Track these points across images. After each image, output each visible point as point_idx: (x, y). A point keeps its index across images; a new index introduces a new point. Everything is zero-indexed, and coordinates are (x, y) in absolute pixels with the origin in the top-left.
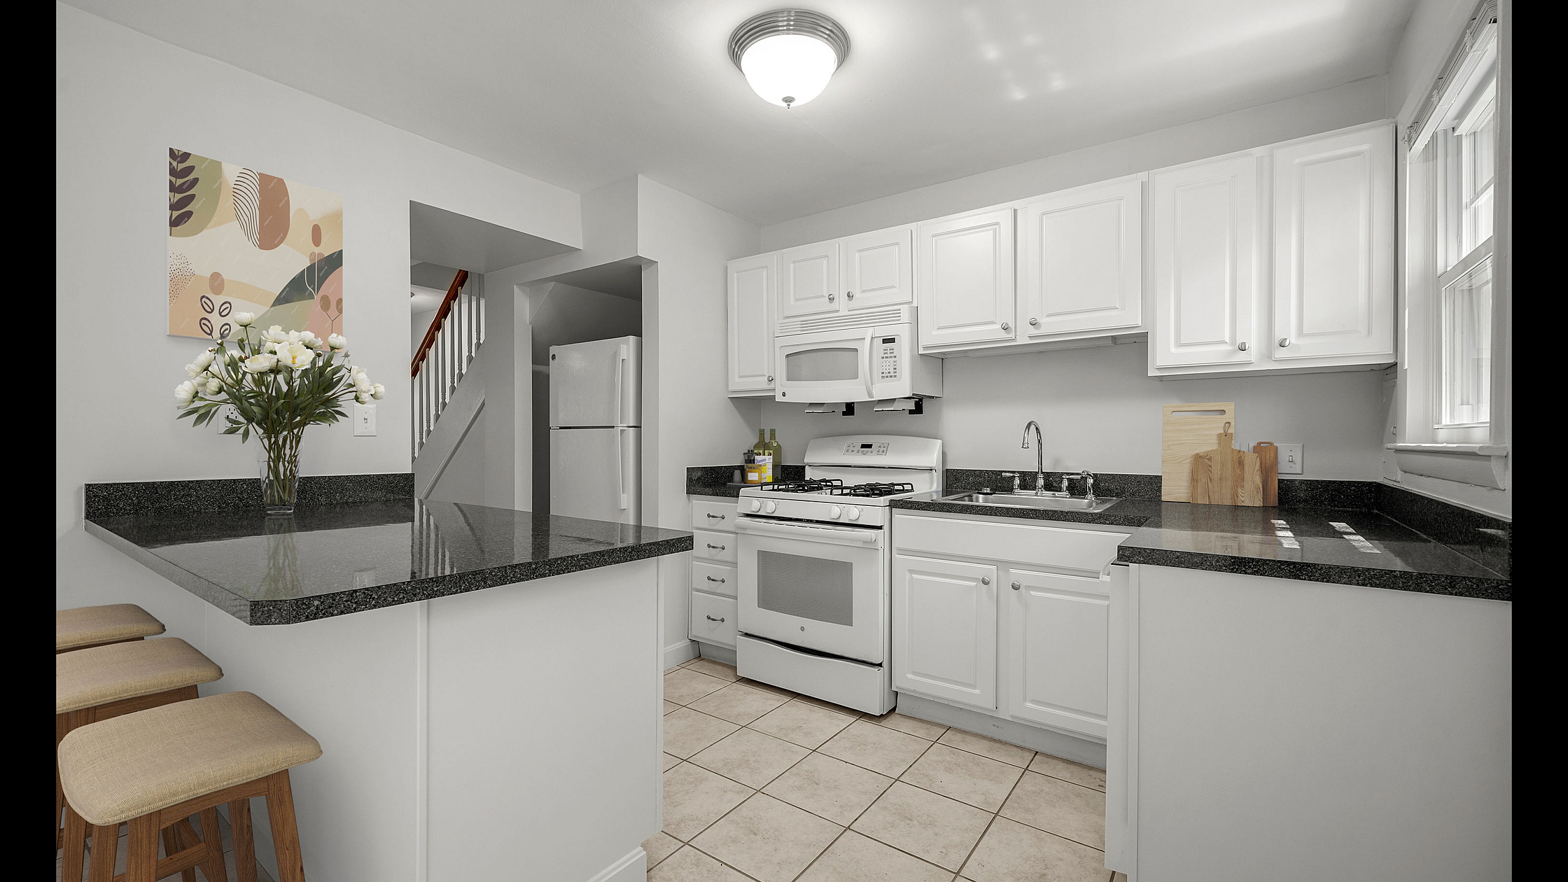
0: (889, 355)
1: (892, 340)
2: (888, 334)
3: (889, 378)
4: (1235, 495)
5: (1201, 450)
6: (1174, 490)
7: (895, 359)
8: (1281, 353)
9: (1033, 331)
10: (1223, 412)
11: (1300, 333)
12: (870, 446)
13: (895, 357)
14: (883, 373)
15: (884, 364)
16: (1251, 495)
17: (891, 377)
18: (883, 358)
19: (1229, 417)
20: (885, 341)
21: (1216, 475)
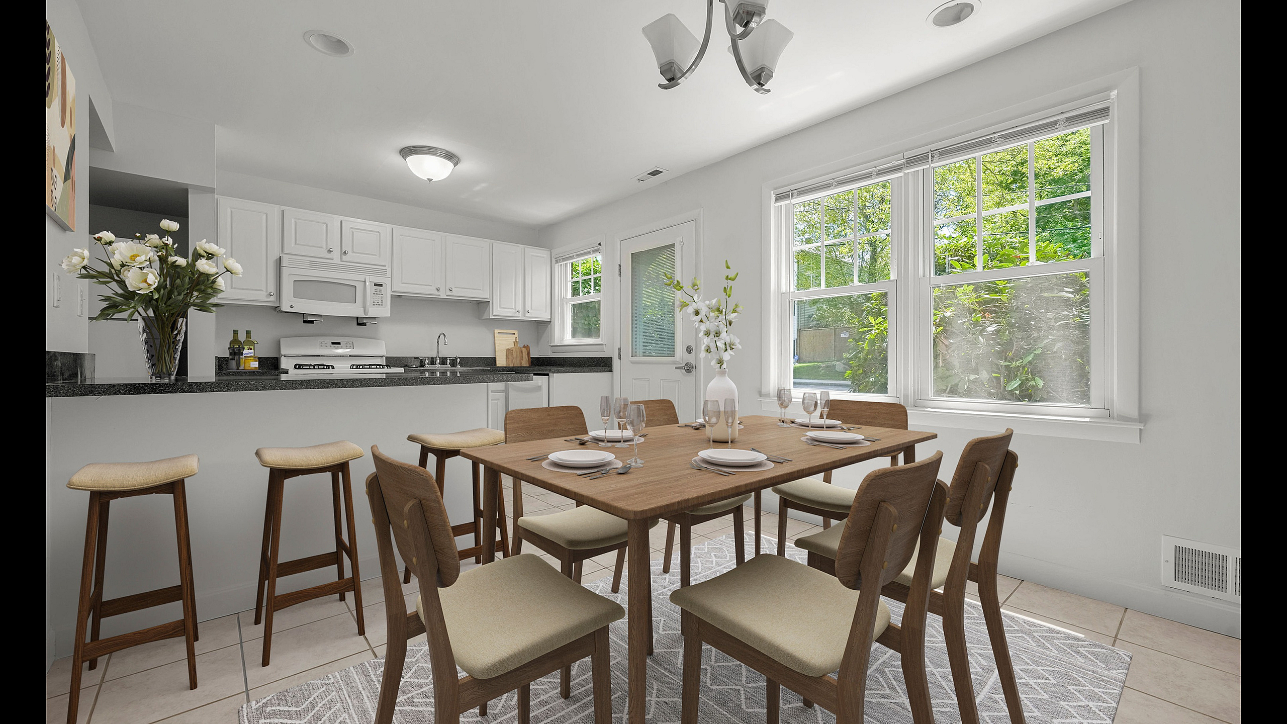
0: (378, 293)
1: (381, 285)
2: (379, 281)
3: (378, 306)
4: (521, 363)
5: (509, 347)
6: (501, 362)
7: (382, 296)
8: (527, 315)
9: (449, 293)
10: (514, 334)
11: (532, 309)
12: (339, 343)
13: (382, 294)
14: (374, 302)
15: (375, 297)
16: (525, 363)
17: (379, 305)
18: (374, 294)
19: (516, 335)
20: (376, 285)
21: (515, 356)
